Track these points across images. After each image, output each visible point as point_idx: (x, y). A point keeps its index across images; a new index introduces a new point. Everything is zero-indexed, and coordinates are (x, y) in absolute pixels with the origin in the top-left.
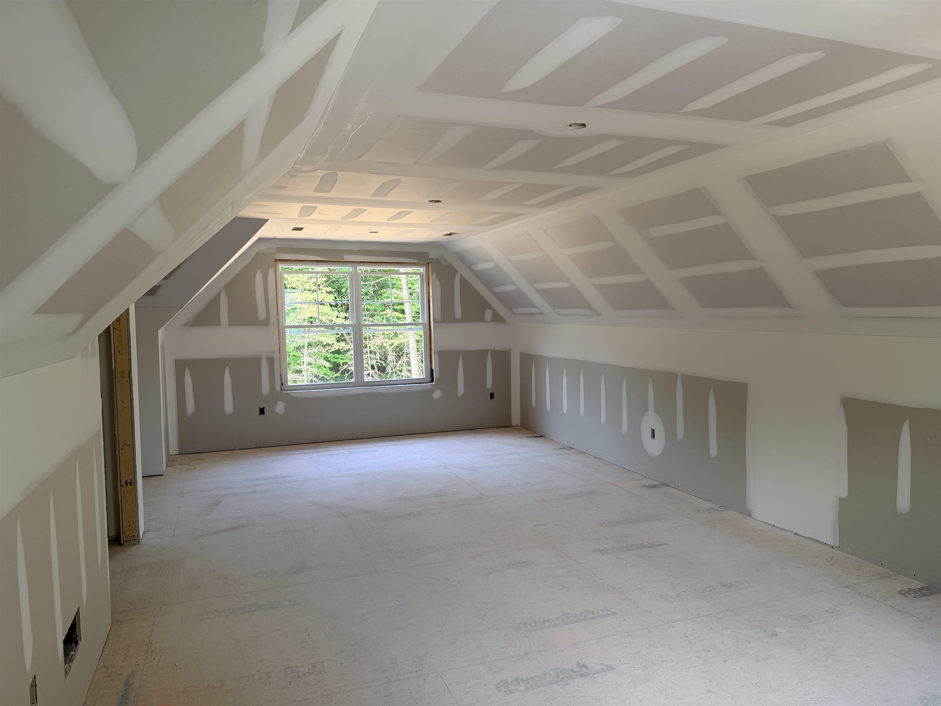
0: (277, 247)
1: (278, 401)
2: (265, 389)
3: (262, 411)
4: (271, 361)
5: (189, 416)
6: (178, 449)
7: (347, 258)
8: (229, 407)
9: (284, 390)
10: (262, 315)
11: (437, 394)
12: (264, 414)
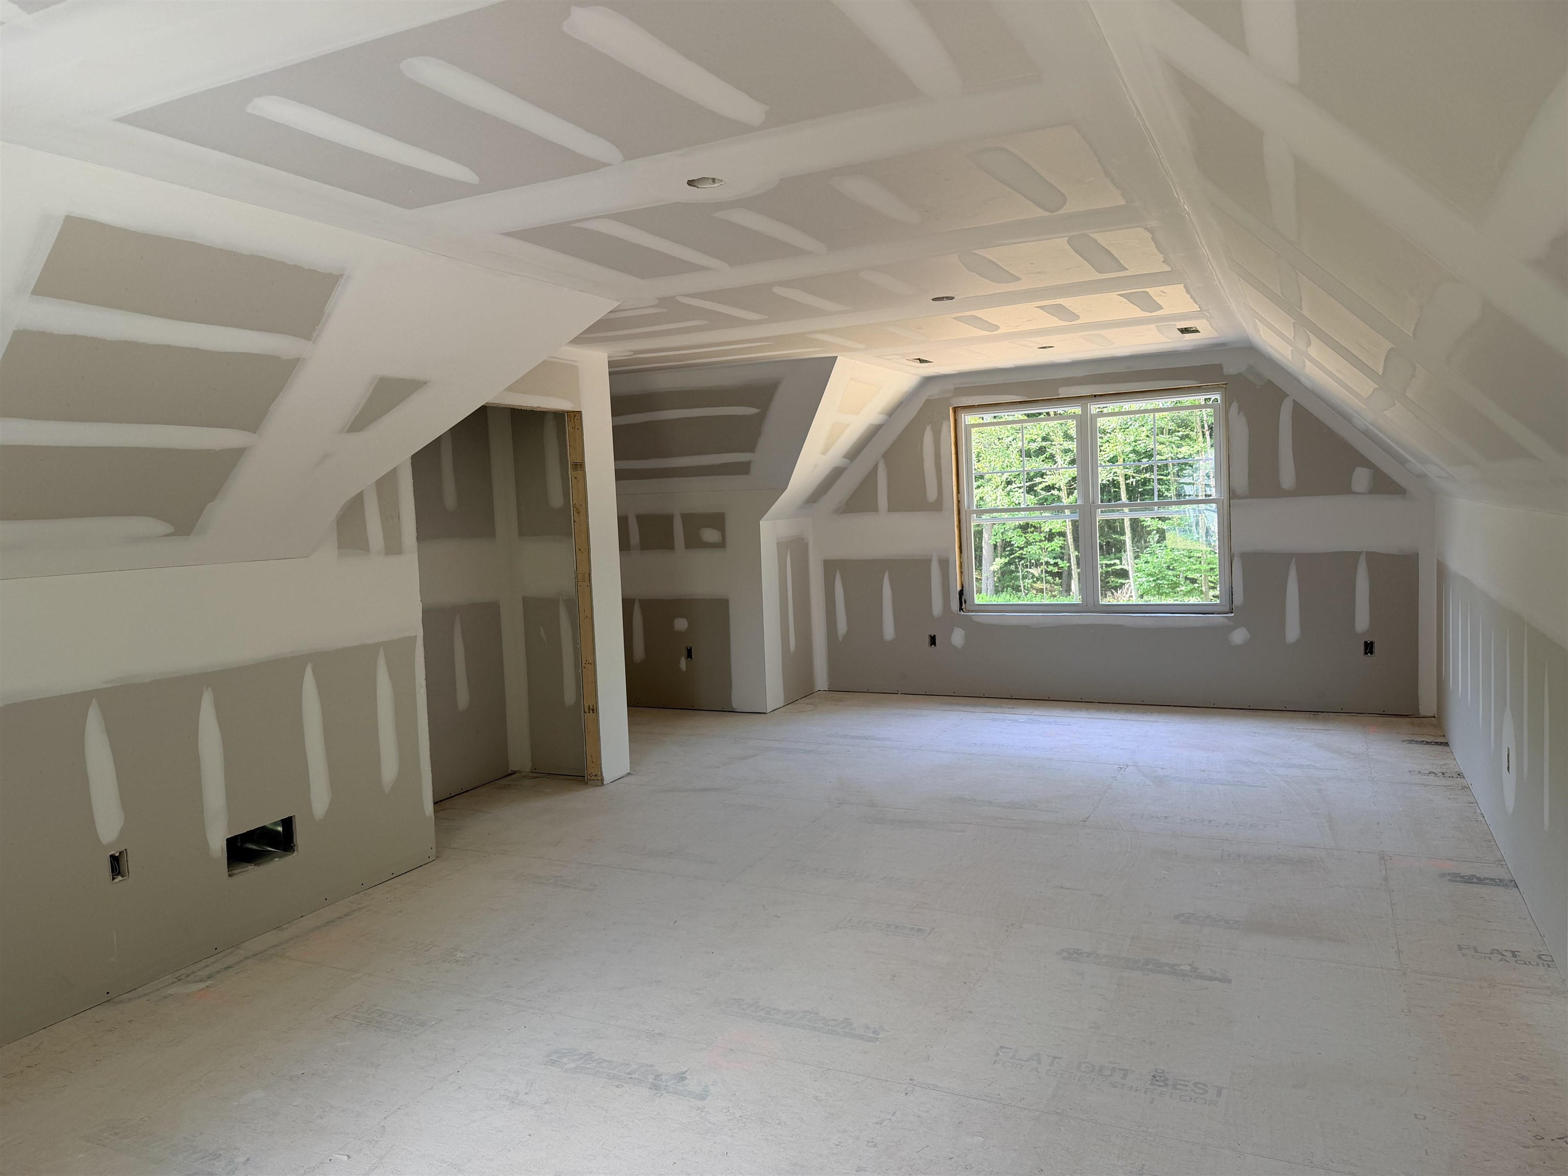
0: (955, 388)
1: (955, 627)
2: (937, 608)
3: (933, 640)
4: (945, 564)
5: (840, 639)
6: (828, 683)
7: (1064, 392)
8: (889, 631)
9: (969, 611)
10: (932, 494)
11: (1239, 636)
12: (935, 645)
